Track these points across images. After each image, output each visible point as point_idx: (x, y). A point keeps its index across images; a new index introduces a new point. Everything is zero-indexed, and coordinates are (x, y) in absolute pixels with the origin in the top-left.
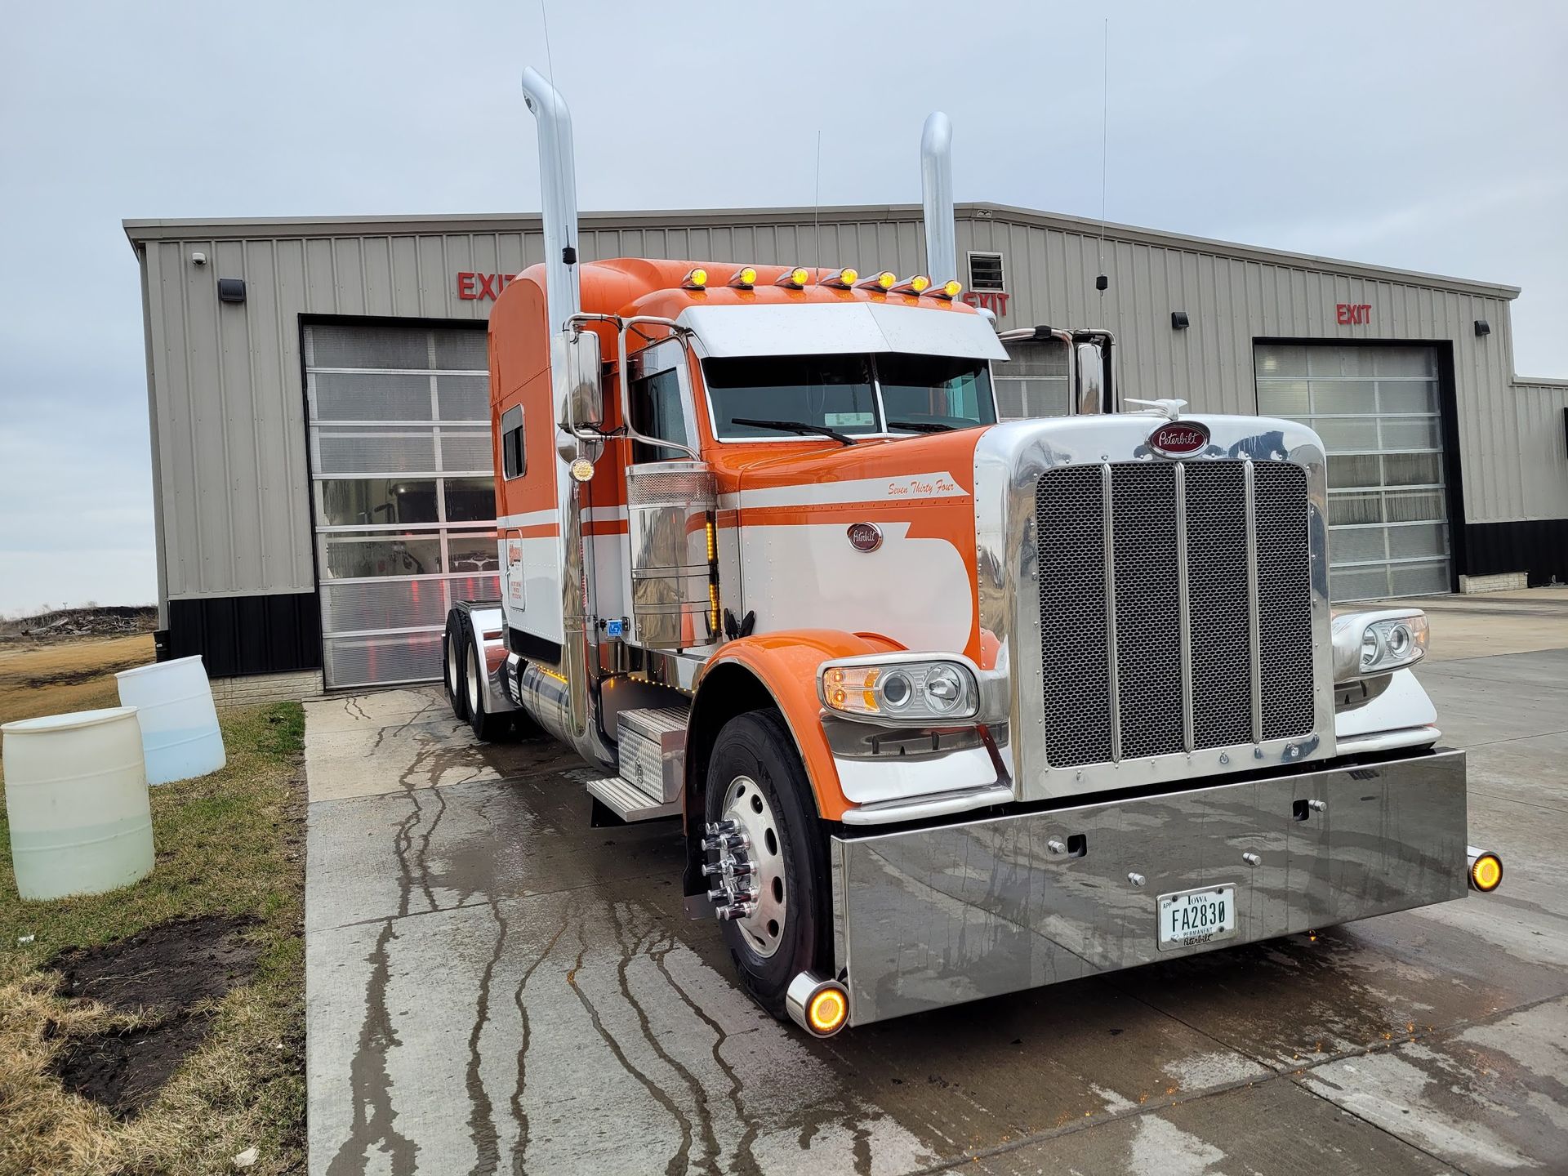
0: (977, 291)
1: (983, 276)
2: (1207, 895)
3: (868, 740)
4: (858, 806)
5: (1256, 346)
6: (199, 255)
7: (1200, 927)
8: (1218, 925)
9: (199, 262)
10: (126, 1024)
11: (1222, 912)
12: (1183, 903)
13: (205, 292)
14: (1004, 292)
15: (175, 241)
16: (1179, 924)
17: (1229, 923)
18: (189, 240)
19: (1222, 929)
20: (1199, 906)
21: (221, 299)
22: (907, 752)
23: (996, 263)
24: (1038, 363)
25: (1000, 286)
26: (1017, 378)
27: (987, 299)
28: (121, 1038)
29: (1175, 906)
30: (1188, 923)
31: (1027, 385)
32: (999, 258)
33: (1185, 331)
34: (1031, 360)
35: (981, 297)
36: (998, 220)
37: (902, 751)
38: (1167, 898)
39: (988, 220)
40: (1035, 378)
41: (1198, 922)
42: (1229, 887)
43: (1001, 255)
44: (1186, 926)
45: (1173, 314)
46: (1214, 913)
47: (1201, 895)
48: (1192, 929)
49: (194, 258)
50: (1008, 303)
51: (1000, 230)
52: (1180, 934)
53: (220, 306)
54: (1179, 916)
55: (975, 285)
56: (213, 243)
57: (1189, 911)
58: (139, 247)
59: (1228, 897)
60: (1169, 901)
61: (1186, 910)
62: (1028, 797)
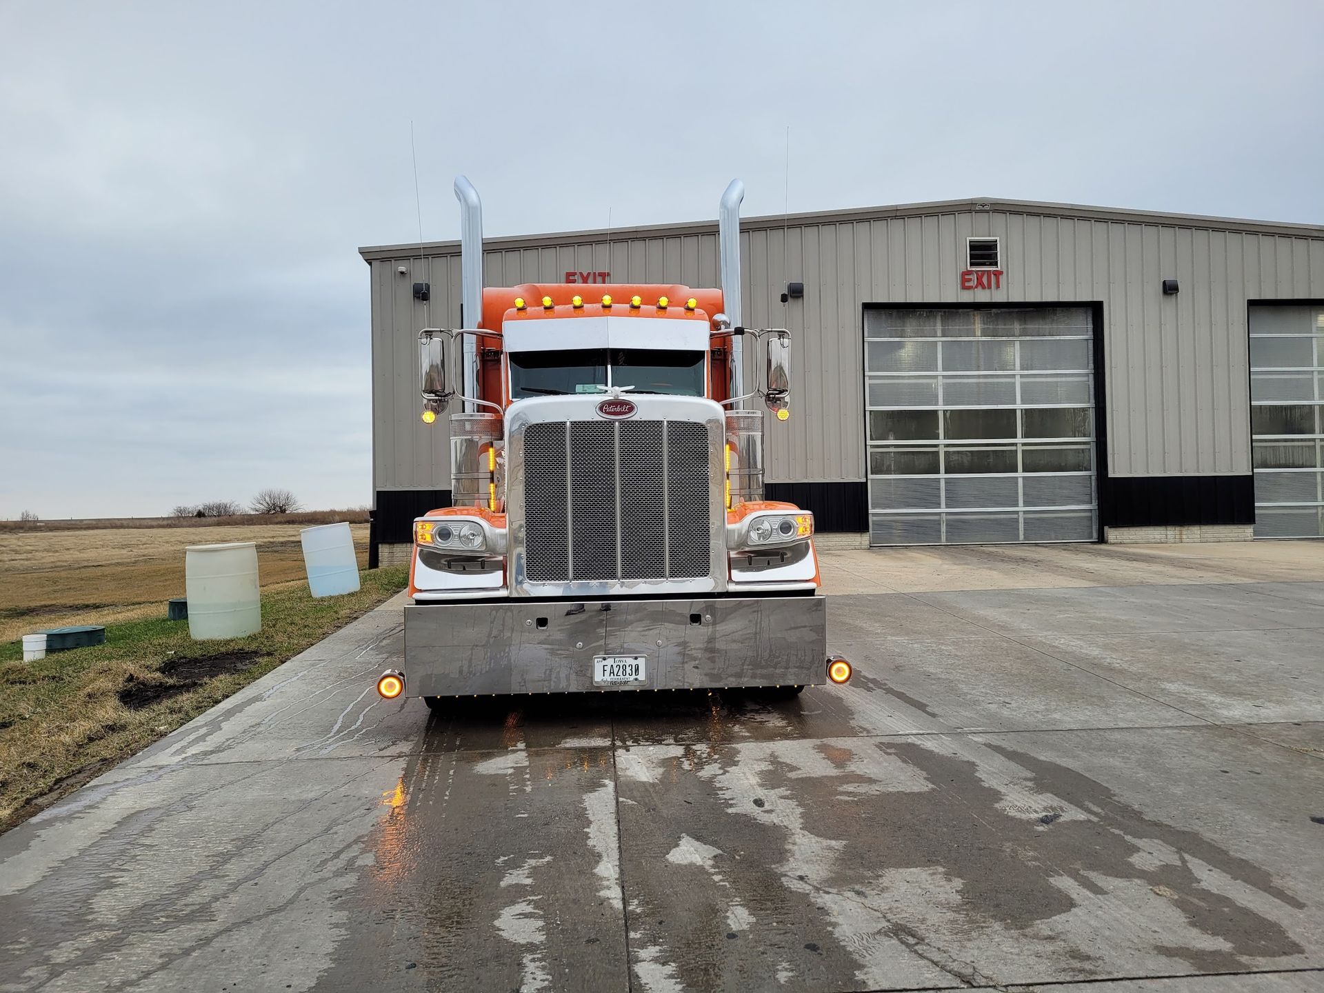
0: (973, 269)
1: (982, 257)
2: (627, 659)
3: (445, 561)
4: (421, 591)
5: (1250, 307)
6: (402, 269)
7: (622, 677)
8: (634, 676)
9: (402, 273)
10: (167, 682)
11: (637, 670)
12: (610, 662)
13: (406, 291)
14: (999, 269)
15: (389, 259)
16: (607, 673)
17: (642, 676)
18: (397, 259)
19: (636, 679)
20: (621, 664)
21: (414, 296)
22: (467, 569)
23: (991, 246)
24: (1031, 326)
25: (996, 264)
26: (1011, 339)
27: (983, 275)
28: (164, 688)
29: (605, 663)
30: (613, 672)
31: (1020, 344)
32: (996, 241)
33: (1177, 295)
34: (1025, 324)
35: (977, 274)
36: (995, 211)
37: (464, 569)
38: (600, 658)
39: (987, 212)
40: (1028, 338)
41: (620, 673)
42: (642, 657)
43: (998, 239)
44: (612, 674)
45: (1164, 282)
46: (631, 670)
47: (623, 659)
48: (615, 677)
49: (399, 270)
50: (1003, 279)
51: (999, 219)
52: (608, 678)
53: (414, 300)
54: (608, 668)
55: (972, 264)
56: (412, 260)
57: (615, 667)
58: (369, 262)
59: (641, 662)
60: (601, 660)
61: (612, 666)
62: (515, 595)
